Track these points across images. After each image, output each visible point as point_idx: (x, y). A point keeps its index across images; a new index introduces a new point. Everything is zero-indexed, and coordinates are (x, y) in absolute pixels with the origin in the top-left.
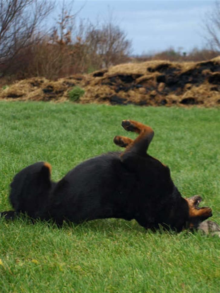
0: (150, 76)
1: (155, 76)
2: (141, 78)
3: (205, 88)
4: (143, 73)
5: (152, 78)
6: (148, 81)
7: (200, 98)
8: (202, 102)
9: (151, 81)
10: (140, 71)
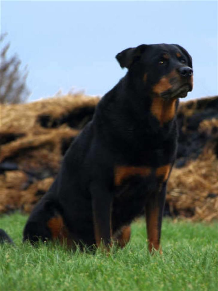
0: (43, 138)
1: (57, 140)
2: (16, 144)
3: (204, 171)
4: (23, 130)
5: (49, 145)
6: (36, 153)
7: (184, 200)
8: (190, 212)
9: (45, 152)
10: (16, 124)
